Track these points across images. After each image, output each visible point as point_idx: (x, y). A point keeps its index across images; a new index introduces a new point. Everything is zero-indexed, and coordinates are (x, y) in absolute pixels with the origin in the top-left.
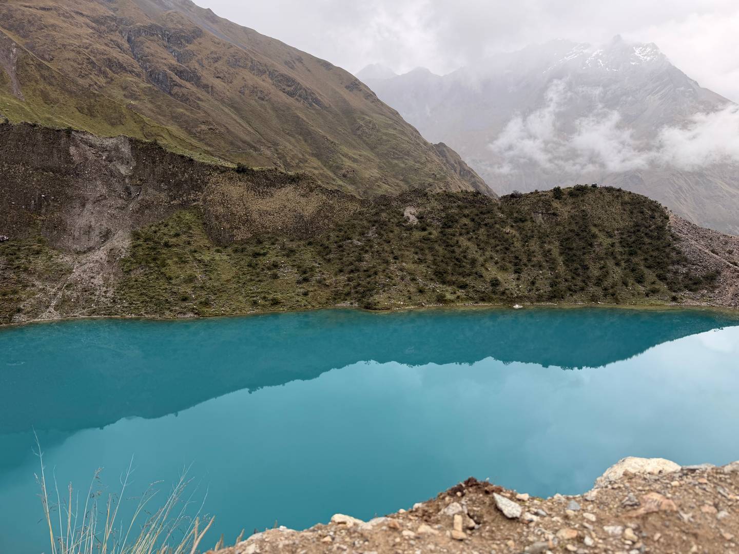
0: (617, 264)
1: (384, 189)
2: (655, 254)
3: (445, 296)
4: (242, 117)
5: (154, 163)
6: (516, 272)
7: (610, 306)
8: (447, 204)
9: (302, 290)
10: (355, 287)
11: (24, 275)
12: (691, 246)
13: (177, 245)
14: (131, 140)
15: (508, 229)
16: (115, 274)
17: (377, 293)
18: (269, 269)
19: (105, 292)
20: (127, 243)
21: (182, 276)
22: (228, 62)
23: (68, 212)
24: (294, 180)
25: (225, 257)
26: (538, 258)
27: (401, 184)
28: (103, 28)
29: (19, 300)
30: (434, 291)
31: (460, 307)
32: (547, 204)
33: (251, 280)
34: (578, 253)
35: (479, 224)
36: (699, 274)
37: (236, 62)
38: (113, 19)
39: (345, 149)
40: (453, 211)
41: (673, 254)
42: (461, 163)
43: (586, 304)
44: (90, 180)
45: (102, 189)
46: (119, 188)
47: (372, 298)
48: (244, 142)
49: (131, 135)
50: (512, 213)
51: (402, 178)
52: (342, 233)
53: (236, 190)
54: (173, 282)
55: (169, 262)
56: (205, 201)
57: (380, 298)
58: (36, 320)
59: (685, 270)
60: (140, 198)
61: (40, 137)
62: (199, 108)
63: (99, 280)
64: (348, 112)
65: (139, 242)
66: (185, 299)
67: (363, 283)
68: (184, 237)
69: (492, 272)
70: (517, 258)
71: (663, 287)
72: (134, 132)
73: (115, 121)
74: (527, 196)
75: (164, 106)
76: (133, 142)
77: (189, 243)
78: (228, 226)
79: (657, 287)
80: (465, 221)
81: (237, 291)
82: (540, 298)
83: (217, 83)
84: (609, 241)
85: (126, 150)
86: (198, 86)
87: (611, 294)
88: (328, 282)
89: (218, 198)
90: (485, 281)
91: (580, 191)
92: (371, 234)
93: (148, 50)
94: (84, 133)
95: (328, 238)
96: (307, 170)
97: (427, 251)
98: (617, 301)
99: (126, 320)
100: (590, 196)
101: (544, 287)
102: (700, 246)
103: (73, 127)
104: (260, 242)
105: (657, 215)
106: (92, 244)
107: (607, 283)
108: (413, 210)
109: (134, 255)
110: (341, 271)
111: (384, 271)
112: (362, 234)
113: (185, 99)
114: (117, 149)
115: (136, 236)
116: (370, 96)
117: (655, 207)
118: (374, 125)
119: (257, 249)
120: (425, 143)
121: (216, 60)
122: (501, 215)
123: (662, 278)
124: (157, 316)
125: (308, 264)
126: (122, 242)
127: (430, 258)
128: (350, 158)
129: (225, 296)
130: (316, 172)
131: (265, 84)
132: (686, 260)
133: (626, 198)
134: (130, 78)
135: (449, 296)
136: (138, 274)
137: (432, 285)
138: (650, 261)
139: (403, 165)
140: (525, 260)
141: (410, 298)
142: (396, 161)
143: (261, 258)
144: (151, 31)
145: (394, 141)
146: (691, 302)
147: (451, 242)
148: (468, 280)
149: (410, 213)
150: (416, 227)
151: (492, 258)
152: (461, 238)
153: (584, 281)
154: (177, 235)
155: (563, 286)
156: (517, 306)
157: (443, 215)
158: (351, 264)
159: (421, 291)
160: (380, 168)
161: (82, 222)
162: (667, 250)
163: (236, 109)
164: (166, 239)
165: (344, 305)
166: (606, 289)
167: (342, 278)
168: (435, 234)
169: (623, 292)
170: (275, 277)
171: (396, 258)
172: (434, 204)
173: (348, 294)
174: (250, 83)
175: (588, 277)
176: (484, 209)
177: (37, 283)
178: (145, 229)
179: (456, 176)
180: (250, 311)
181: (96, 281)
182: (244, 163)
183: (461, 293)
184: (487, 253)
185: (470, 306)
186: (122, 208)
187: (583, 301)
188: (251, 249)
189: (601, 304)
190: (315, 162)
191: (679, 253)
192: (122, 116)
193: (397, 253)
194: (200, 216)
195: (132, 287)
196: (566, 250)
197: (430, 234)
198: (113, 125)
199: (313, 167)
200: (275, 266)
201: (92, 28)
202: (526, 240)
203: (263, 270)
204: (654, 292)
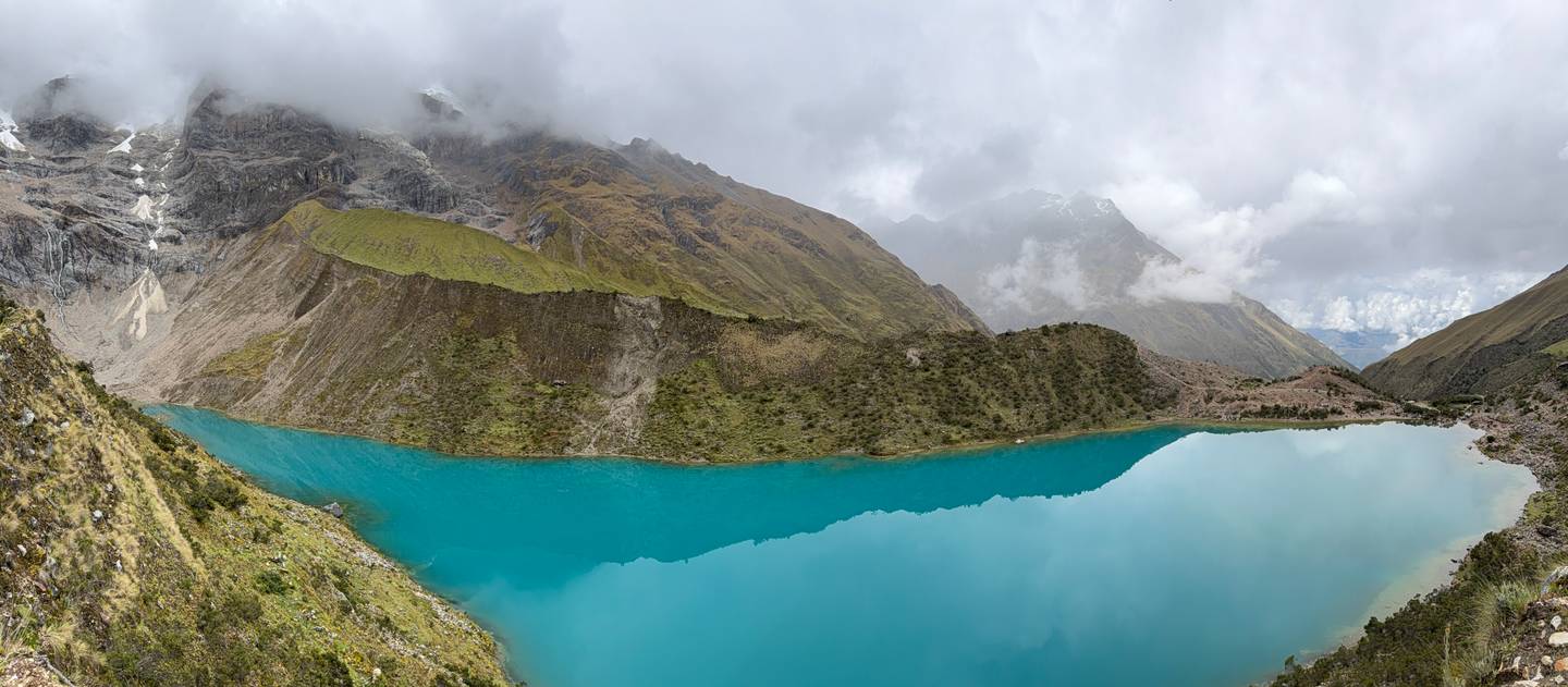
0: (1101, 392)
1: (886, 331)
2: (1130, 380)
3: (950, 437)
4: (755, 271)
5: (678, 317)
6: (1016, 407)
7: (1099, 431)
8: (948, 344)
9: (807, 437)
10: (860, 433)
11: (574, 414)
12: (1156, 371)
13: (694, 392)
14: (660, 298)
15: (1005, 366)
16: (642, 418)
17: (883, 438)
18: (775, 415)
19: (633, 434)
20: (653, 390)
21: (697, 422)
22: (743, 221)
23: (610, 362)
24: (800, 327)
25: (735, 404)
26: (1034, 392)
27: (903, 324)
28: (646, 205)
29: (569, 435)
30: (939, 432)
31: (966, 447)
32: (1037, 340)
33: (759, 426)
34: (1068, 385)
35: (979, 362)
36: (1164, 394)
37: (750, 221)
38: (653, 196)
39: (848, 294)
40: (954, 350)
41: (1144, 379)
42: (958, 303)
43: (1080, 432)
44: (627, 334)
45: (636, 341)
46: (649, 340)
47: (877, 444)
48: (755, 293)
49: (661, 294)
50: (1008, 351)
51: (903, 319)
52: (847, 377)
53: (746, 339)
54: (689, 426)
55: (686, 407)
56: (719, 350)
57: (886, 443)
58: (580, 454)
59: (1153, 392)
60: (665, 349)
61: (594, 300)
62: (717, 264)
63: (628, 423)
64: (851, 258)
65: (662, 389)
66: (698, 444)
67: (867, 428)
68: (700, 384)
69: (994, 409)
70: (1015, 393)
71: (1139, 408)
72: (664, 290)
73: (650, 282)
74: (1020, 334)
75: (689, 266)
76: (663, 300)
77: (704, 390)
78: (738, 374)
79: (1134, 409)
80: (966, 359)
81: (745, 437)
82: (1039, 430)
83: (734, 242)
84: (1093, 372)
85: (656, 306)
86: (718, 245)
87: (1098, 420)
88: (832, 428)
89: (730, 347)
90: (988, 419)
91: (1064, 328)
92: (875, 377)
93: (678, 219)
94: (626, 295)
95: (833, 382)
96: (810, 317)
97: (930, 392)
98: (1104, 426)
99: (648, 461)
100: (1073, 332)
101: (1043, 421)
102: (1161, 371)
103: (619, 290)
104: (767, 388)
105: (1128, 346)
106: (625, 389)
107: (1094, 410)
108: (915, 352)
109: (657, 401)
110: (846, 416)
111: (889, 414)
112: (866, 377)
113: (706, 258)
114: (649, 307)
115: (660, 382)
116: (871, 243)
117: (1126, 340)
118: (876, 270)
119: (765, 395)
120: (924, 285)
121: (734, 221)
122: (998, 353)
123: (1138, 401)
124: (674, 459)
125: (813, 409)
126: (649, 388)
127: (934, 398)
128: (853, 302)
129: (734, 442)
130: (821, 317)
131: (776, 238)
132: (1154, 383)
133: (1102, 333)
134: (663, 244)
135: (954, 437)
136: (660, 417)
137: (937, 426)
138: (1127, 387)
139: (904, 307)
140: (1023, 395)
141: (916, 441)
142: (897, 303)
143: (768, 404)
144: (681, 201)
145: (895, 285)
146: (1162, 418)
147: (954, 382)
148: (972, 419)
149: (912, 354)
150: (919, 368)
151: (993, 395)
152: (964, 377)
153: (1074, 411)
154: (694, 382)
155: (1057, 417)
156: (1019, 441)
157: (945, 355)
158: (856, 408)
159: (926, 433)
160: (882, 310)
161: (619, 370)
162: (1139, 376)
163: (749, 263)
164: (685, 385)
165: (848, 451)
166: (1094, 416)
167: (847, 423)
168: (938, 373)
169: (1108, 417)
170: (781, 423)
171: (900, 400)
172: (935, 344)
173: (853, 440)
174: (762, 239)
175: (1079, 407)
176: (983, 347)
177: (582, 421)
178: (667, 377)
179: (955, 315)
180: (756, 458)
181: (626, 423)
182: (754, 313)
183: (966, 432)
184: (988, 390)
185: (976, 445)
186: (650, 358)
187: (1076, 429)
188: (758, 395)
189: (1092, 430)
190: (820, 308)
191: (1147, 378)
192: (655, 277)
193: (901, 395)
194: (715, 364)
195: (655, 430)
196: (1057, 383)
197: (933, 374)
198: (648, 285)
199: (819, 313)
200: (781, 412)
201: (637, 206)
202: (1022, 375)
203: (769, 416)
204: (1133, 413)
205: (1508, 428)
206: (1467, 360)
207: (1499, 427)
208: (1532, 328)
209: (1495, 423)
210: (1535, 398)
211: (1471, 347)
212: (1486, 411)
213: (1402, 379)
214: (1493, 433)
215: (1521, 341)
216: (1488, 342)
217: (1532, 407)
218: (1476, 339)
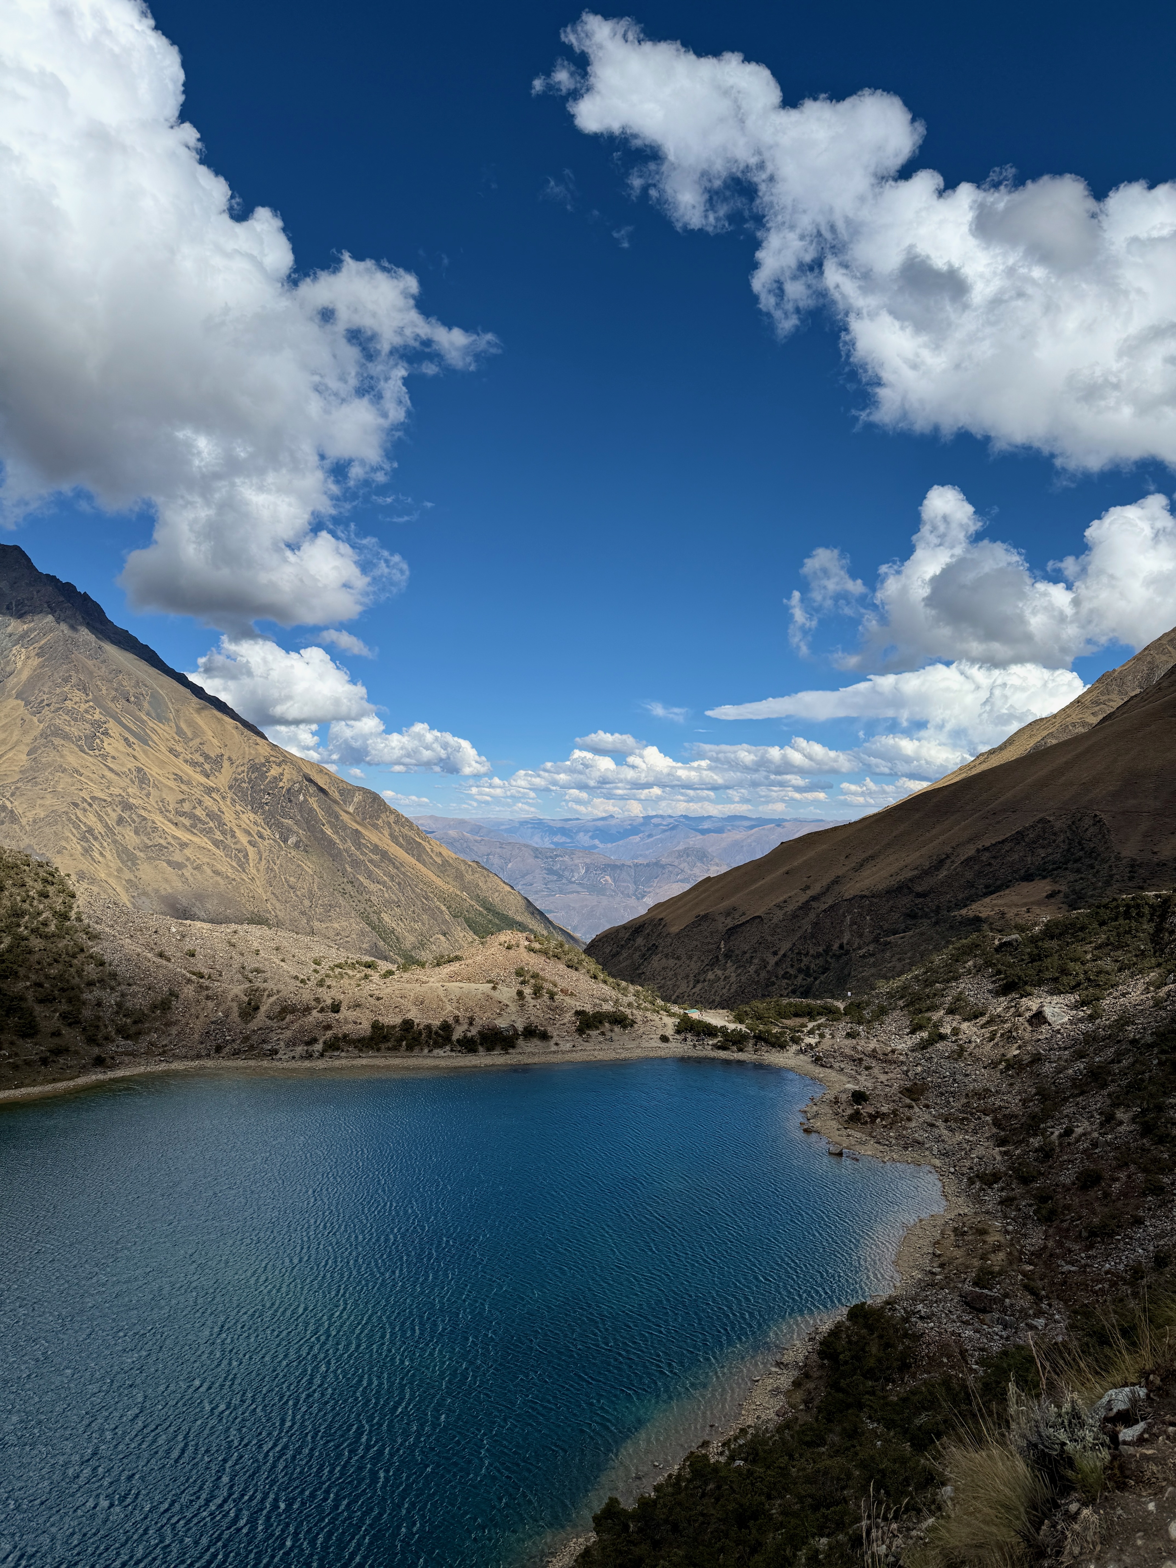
12: (121, 946)
36: (140, 1001)
41: (91, 967)
59: (114, 999)
71: (73, 1037)
79: (63, 1041)
102: (135, 946)
105: (51, 889)
117: (47, 875)
123: (71, 1021)
132: (115, 976)
162: (79, 960)
191: (100, 963)
204: (58, 1052)
205: (896, 1073)
206: (806, 925)
207: (876, 1071)
208: (941, 862)
209: (868, 1061)
210: (951, 1011)
211: (814, 898)
212: (849, 1035)
213: (671, 962)
214: (864, 1083)
215: (919, 889)
216: (851, 889)
217: (946, 1030)
218: (825, 882)
